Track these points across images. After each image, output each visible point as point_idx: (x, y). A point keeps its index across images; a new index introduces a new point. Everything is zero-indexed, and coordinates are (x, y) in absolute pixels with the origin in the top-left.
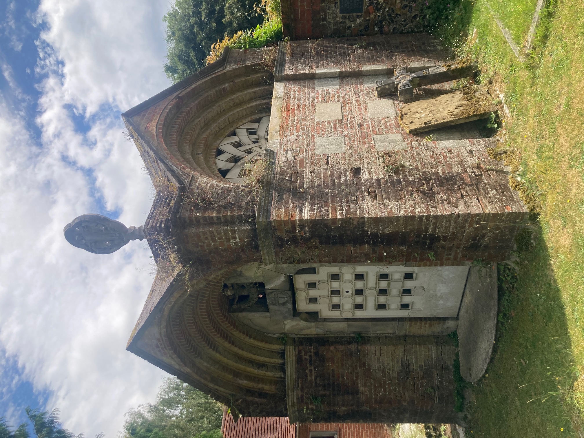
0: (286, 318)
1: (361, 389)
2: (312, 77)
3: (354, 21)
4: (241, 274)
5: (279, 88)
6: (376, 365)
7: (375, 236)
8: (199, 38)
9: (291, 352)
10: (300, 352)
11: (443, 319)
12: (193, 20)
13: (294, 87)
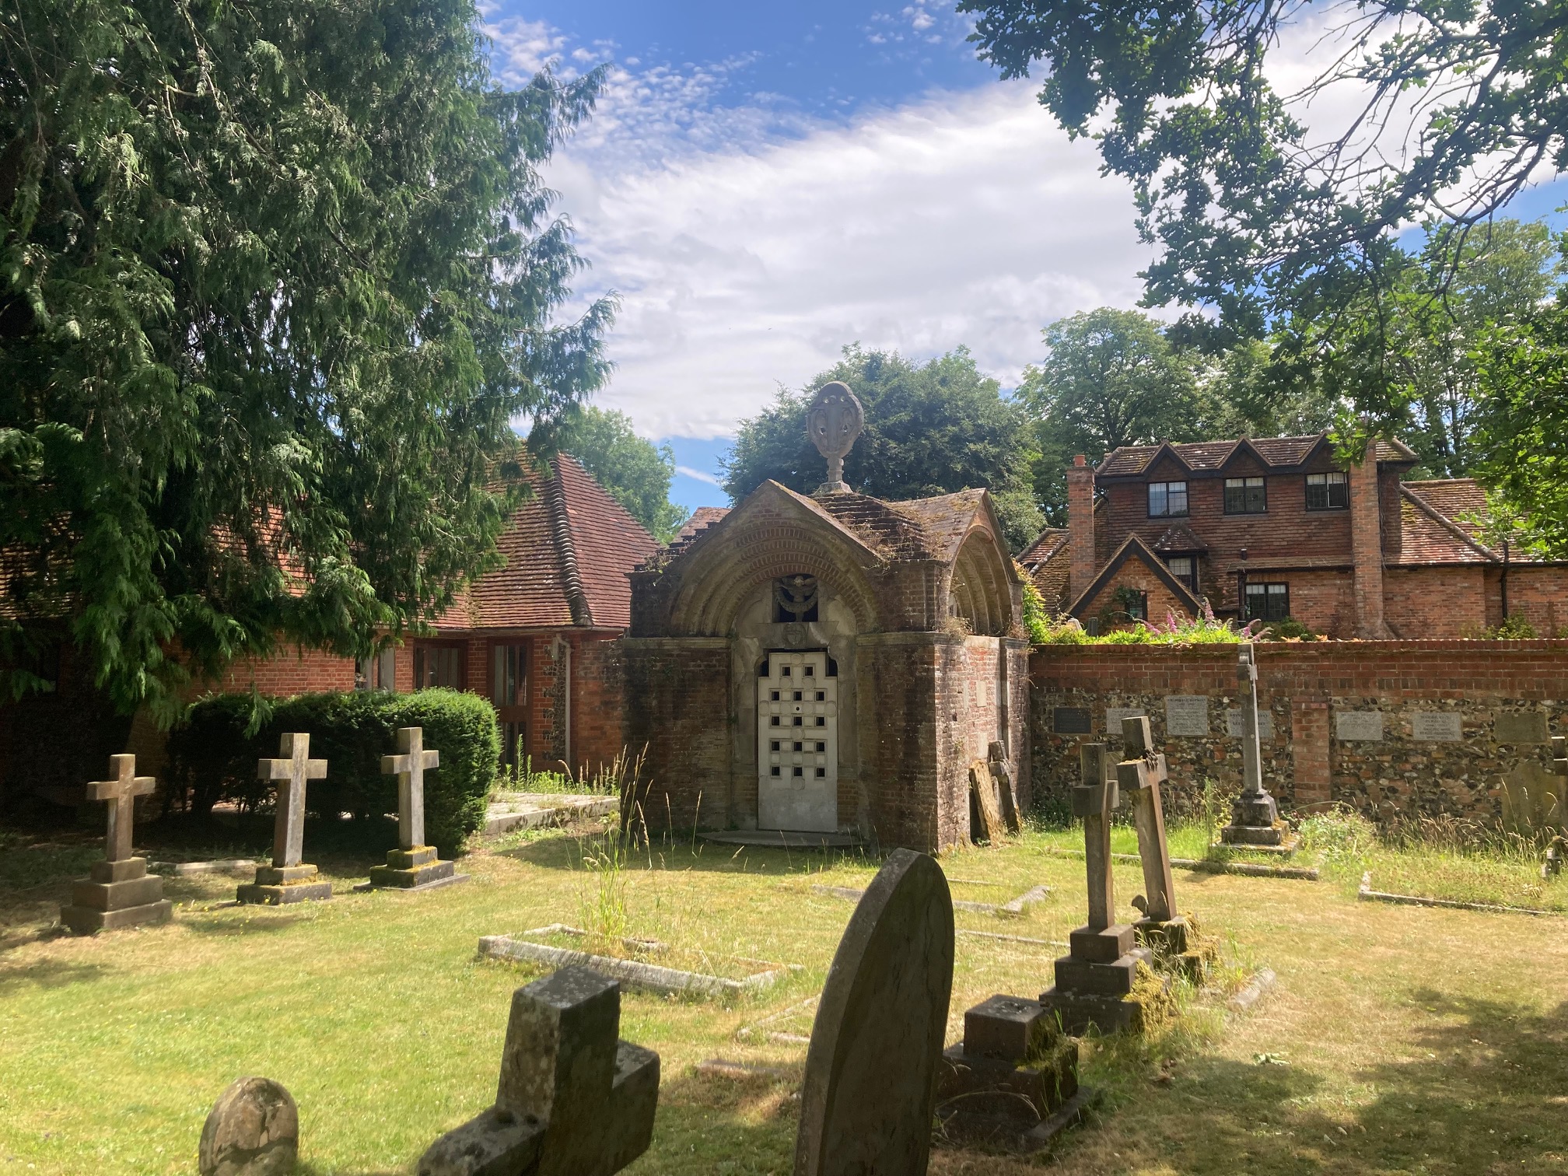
0: (762, 640)
1: (680, 723)
2: (1002, 676)
3: (1046, 723)
4: (831, 599)
5: (994, 643)
6: (705, 739)
7: (916, 731)
8: (934, 433)
9: (719, 643)
10: (720, 654)
11: (755, 813)
12: (967, 424)
13: (994, 659)
